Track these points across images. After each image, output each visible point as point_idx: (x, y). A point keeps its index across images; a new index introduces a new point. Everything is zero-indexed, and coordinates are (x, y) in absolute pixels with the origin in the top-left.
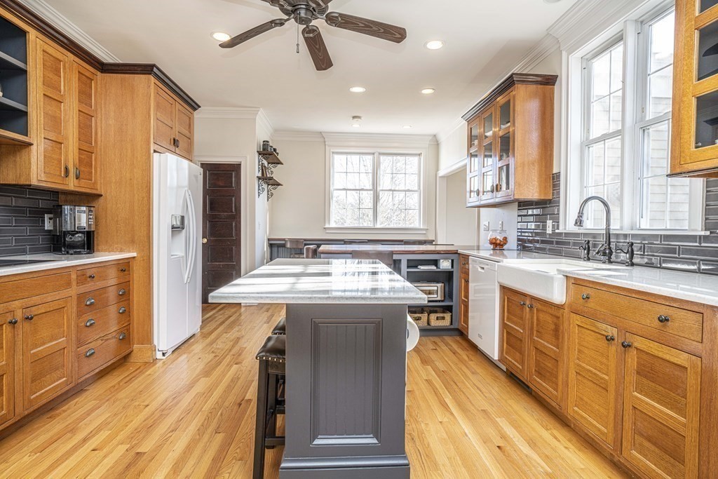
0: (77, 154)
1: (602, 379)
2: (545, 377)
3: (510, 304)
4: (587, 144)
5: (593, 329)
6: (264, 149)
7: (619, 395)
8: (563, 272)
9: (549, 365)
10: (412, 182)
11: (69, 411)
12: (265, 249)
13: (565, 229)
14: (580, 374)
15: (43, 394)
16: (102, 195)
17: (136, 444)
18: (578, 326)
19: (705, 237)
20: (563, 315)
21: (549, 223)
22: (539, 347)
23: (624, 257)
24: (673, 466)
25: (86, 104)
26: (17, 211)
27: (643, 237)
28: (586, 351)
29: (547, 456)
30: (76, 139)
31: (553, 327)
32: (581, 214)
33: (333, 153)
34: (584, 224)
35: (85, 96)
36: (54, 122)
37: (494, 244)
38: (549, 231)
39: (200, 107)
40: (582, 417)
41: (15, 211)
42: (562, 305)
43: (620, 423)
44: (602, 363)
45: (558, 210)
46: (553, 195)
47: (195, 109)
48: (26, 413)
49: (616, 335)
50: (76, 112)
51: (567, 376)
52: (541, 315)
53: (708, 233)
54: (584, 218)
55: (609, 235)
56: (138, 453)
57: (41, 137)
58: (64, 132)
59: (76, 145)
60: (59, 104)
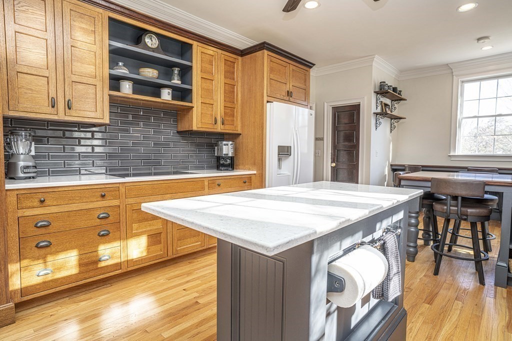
0: (223, 110)
6: (381, 89)
11: (200, 262)
12: (386, 173)
15: (185, 248)
16: (241, 134)
17: (203, 296)
25: (230, 79)
26: (199, 145)
30: (223, 101)
33: (463, 82)
35: (229, 73)
36: (208, 92)
39: (314, 65)
41: (198, 146)
47: (311, 67)
48: (174, 256)
50: (223, 84)
56: (197, 302)
57: (199, 102)
58: (215, 98)
59: (223, 104)
60: (212, 81)
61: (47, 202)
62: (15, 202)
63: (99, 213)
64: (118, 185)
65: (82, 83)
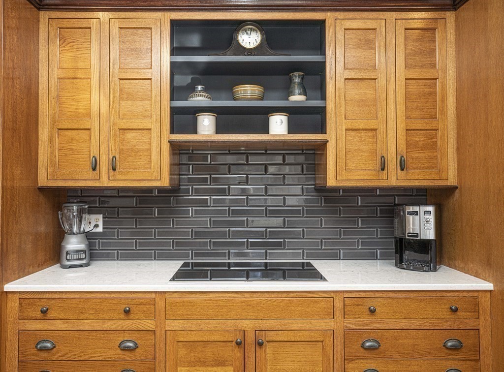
0: (404, 138)
16: (457, 188)
25: (424, 67)
30: (401, 119)
35: (420, 56)
36: (364, 106)
50: (401, 82)
57: (341, 130)
58: (381, 114)
59: (402, 126)
60: (372, 82)
61: (51, 314)
62: (17, 309)
63: (121, 339)
64: (153, 296)
65: (132, 129)
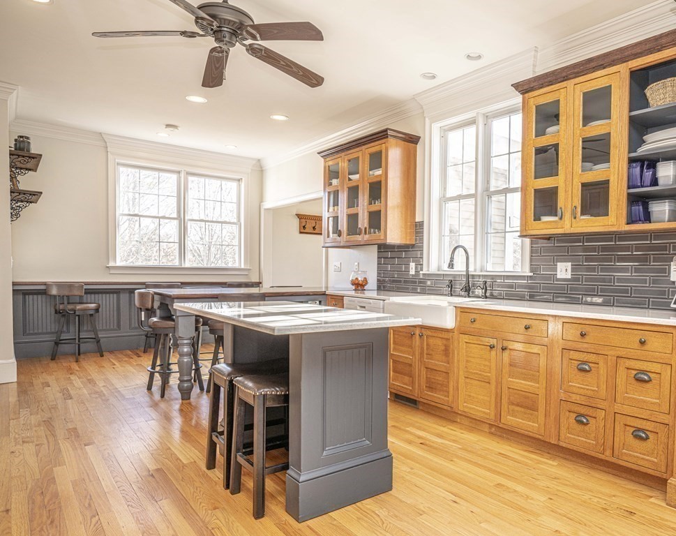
1: (487, 376)
2: (435, 389)
3: (396, 336)
4: (444, 200)
5: (479, 343)
6: (17, 149)
7: (499, 383)
8: (454, 303)
9: (441, 379)
10: (229, 212)
13: (428, 271)
14: (468, 378)
18: (466, 342)
19: (530, 276)
20: (452, 337)
21: (412, 265)
22: (430, 366)
23: (479, 292)
24: (532, 415)
27: (493, 277)
28: (473, 360)
29: (454, 440)
31: (443, 348)
32: (452, 259)
33: (119, 164)
34: (455, 267)
37: (355, 284)
38: (412, 272)
40: (471, 408)
42: (451, 330)
43: (499, 401)
44: (485, 365)
45: (422, 254)
46: (416, 241)
49: (496, 344)
51: (458, 383)
52: (431, 341)
53: (532, 274)
54: (454, 262)
55: (468, 276)
